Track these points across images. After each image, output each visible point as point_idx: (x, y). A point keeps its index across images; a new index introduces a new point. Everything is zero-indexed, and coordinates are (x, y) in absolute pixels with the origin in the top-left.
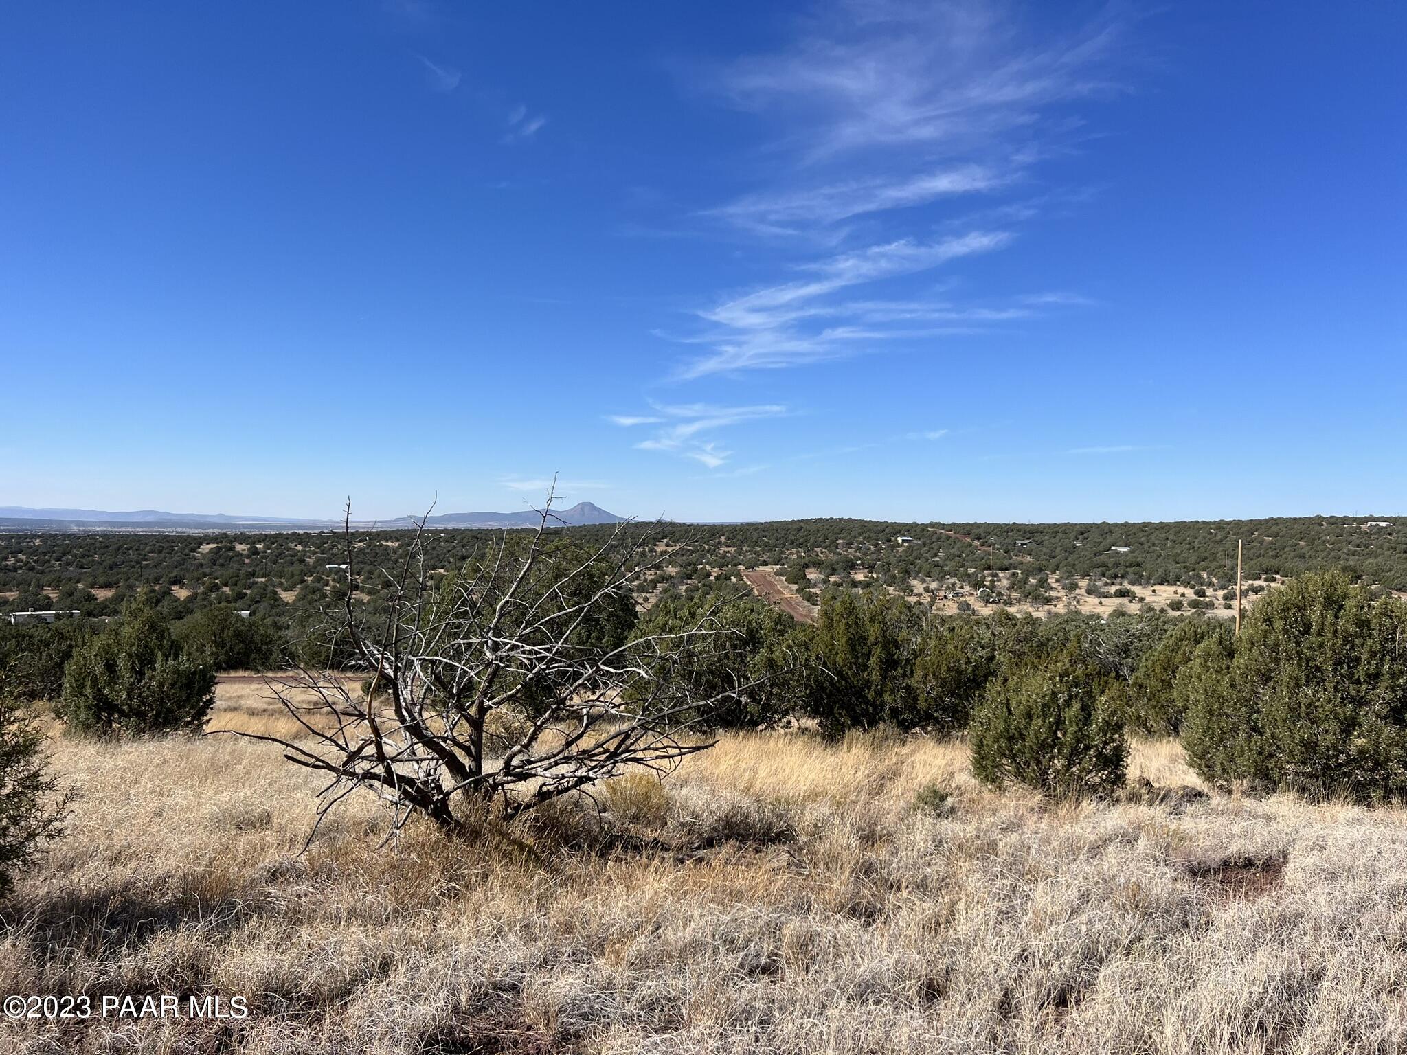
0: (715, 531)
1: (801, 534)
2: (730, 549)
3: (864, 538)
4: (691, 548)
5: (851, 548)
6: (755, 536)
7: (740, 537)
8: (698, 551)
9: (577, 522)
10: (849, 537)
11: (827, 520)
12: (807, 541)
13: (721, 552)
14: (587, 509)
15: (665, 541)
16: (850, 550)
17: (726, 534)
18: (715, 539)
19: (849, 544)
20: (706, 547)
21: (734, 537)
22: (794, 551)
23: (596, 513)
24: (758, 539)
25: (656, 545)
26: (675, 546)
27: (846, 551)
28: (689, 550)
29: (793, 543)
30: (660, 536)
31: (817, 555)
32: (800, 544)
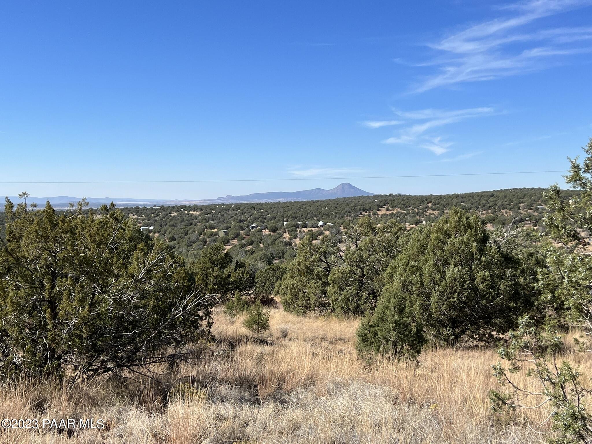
2: (434, 212)
3: (542, 202)
5: (531, 209)
9: (341, 195)
10: (530, 201)
11: (521, 189)
14: (346, 187)
23: (352, 190)
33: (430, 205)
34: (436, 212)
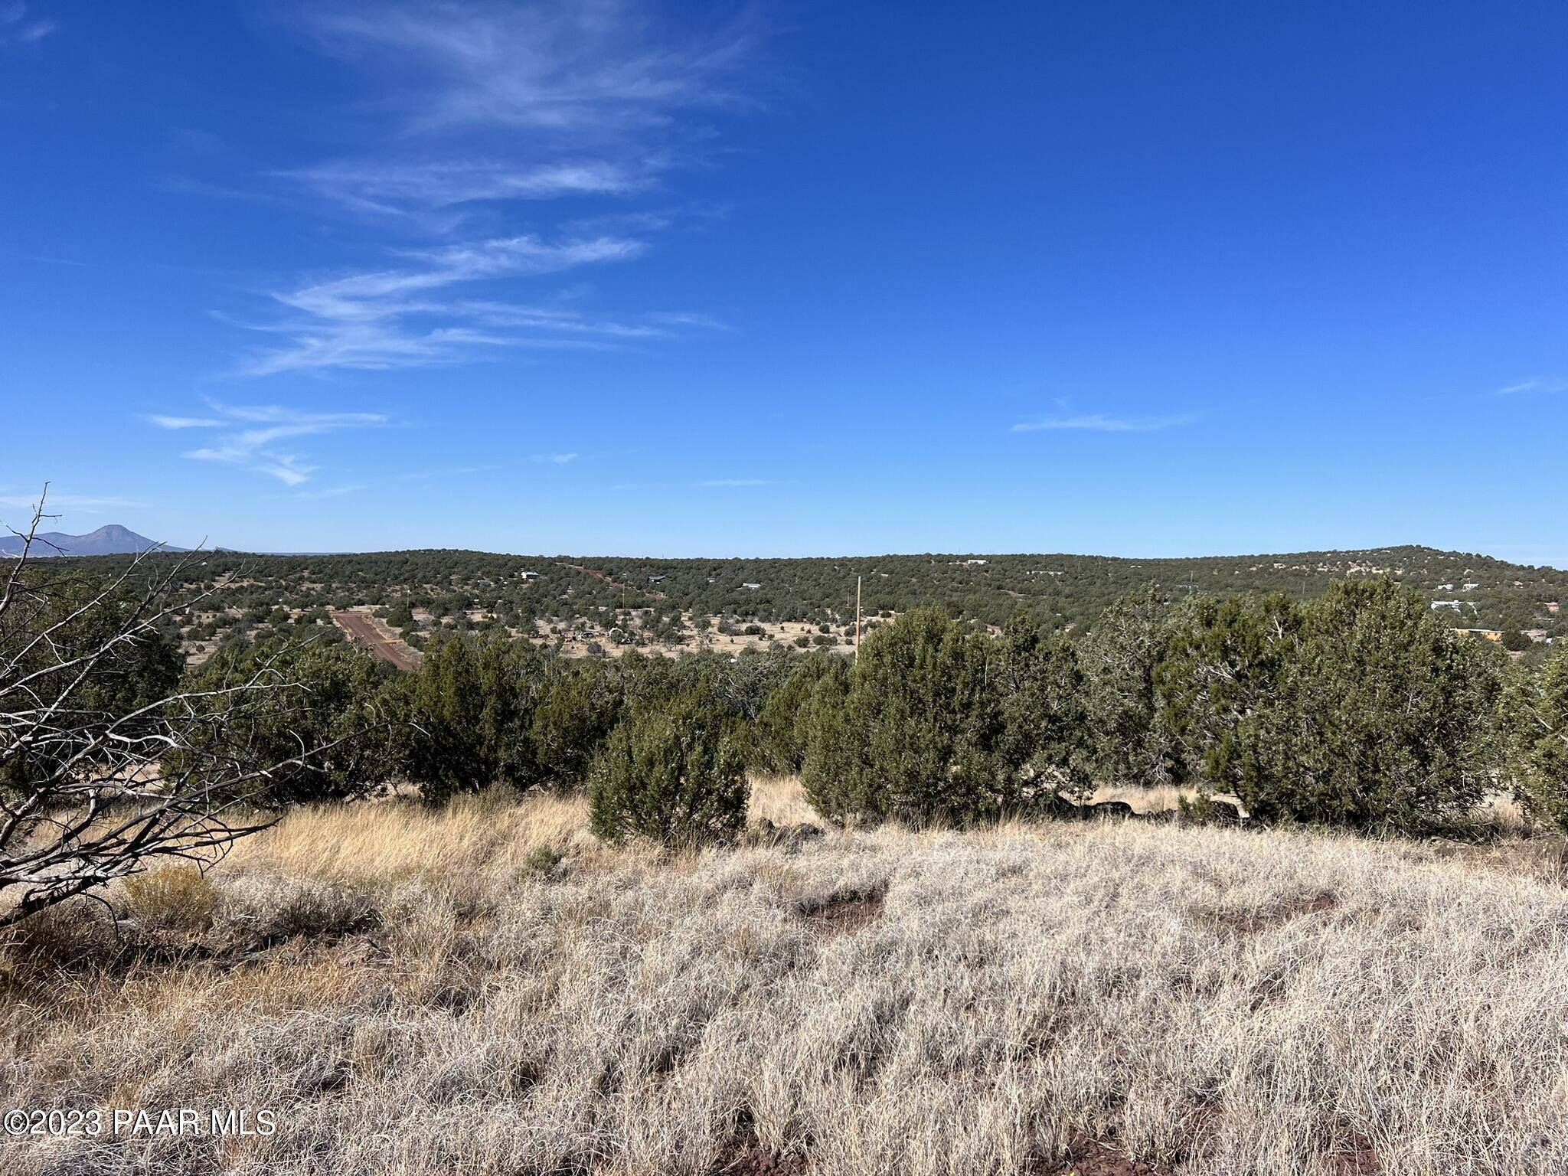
0: (294, 564)
1: (406, 568)
2: (315, 586)
3: (483, 573)
4: (263, 584)
5: (468, 584)
6: (348, 569)
7: (328, 571)
8: (272, 588)
9: (102, 550)
10: (465, 572)
11: (439, 551)
12: (414, 577)
13: (304, 589)
14: (115, 533)
15: (227, 575)
16: (466, 587)
17: (311, 567)
18: (295, 572)
19: (465, 580)
20: (284, 583)
21: (321, 572)
22: (398, 587)
23: (129, 539)
24: (352, 573)
25: (214, 581)
26: (242, 581)
27: (462, 588)
28: (261, 587)
29: (396, 578)
30: (220, 569)
31: (427, 593)
32: (405, 580)
33: (306, 574)
34: (318, 586)
